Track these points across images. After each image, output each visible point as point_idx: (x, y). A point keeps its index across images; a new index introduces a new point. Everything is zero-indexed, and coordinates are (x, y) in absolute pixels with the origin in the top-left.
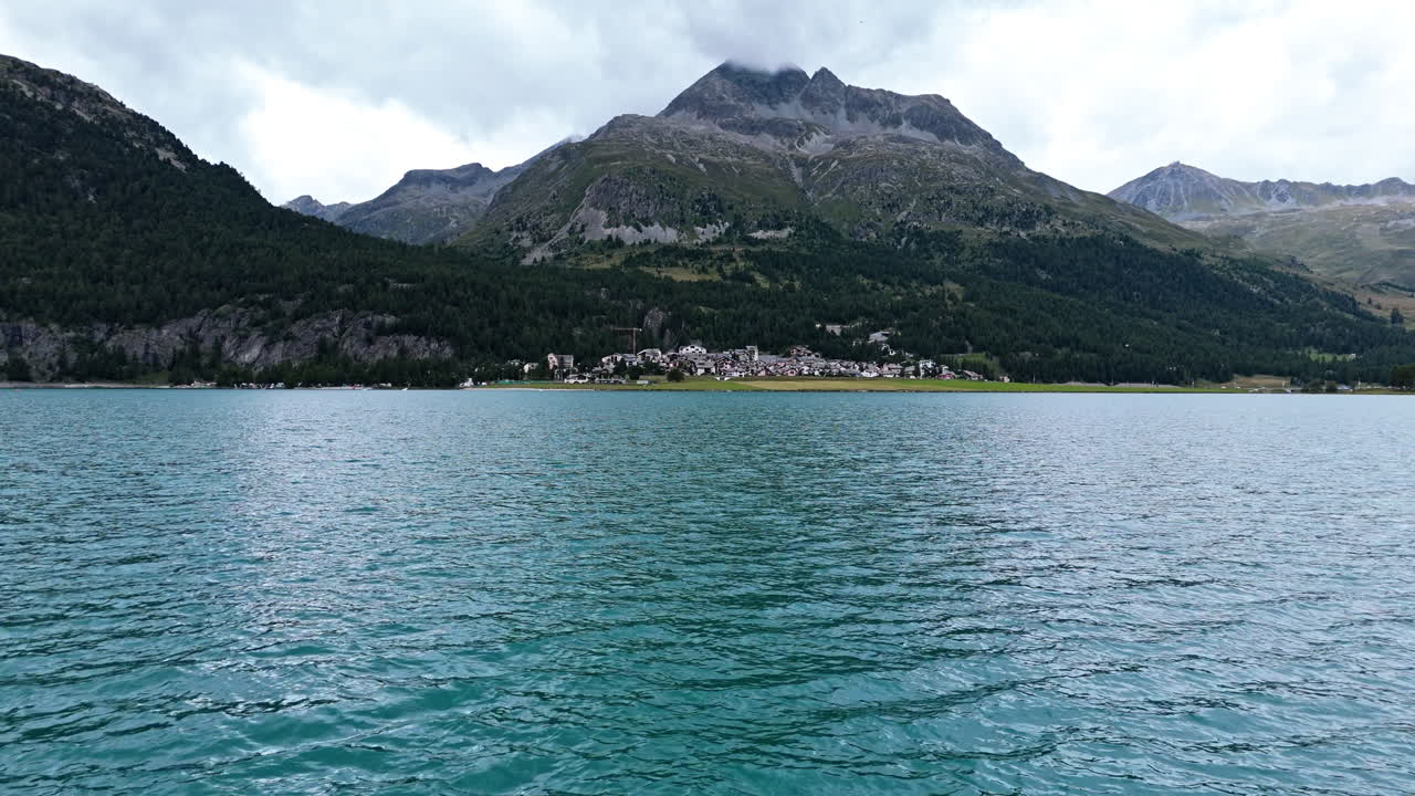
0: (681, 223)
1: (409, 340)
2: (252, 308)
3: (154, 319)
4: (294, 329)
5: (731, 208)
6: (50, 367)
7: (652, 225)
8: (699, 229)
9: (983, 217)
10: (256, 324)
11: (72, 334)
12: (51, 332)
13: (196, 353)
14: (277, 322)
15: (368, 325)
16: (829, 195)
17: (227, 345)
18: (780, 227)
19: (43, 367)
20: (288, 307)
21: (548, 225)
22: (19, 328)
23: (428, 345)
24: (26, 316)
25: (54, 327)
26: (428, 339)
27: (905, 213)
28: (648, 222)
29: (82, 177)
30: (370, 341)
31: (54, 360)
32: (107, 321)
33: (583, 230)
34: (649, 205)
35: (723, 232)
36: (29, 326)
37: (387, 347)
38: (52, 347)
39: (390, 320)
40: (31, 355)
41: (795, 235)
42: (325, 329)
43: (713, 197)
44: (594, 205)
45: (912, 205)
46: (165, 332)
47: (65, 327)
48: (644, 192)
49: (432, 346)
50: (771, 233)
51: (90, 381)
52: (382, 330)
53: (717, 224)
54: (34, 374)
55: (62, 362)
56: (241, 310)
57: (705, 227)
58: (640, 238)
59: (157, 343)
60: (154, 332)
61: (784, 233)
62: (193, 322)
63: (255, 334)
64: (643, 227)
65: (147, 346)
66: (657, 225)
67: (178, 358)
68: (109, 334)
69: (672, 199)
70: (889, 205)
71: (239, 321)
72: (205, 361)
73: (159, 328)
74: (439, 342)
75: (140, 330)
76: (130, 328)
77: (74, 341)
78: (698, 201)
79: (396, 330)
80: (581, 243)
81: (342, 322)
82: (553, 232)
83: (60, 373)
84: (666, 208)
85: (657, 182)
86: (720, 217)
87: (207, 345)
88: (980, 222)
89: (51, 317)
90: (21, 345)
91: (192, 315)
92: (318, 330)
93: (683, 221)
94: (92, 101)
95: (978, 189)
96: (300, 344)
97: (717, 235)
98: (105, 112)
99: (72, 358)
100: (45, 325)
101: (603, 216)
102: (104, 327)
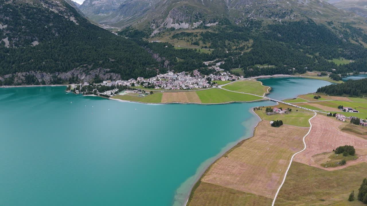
0: (190, 22)
1: (112, 74)
2: (83, 68)
3: (66, 71)
4: (91, 72)
5: (203, 17)
6: (49, 82)
7: (183, 23)
8: (194, 23)
9: (271, 15)
10: (83, 71)
11: (52, 75)
12: (48, 75)
13: (73, 78)
14: (88, 71)
15: (104, 71)
16: (233, 8)
17: (79, 76)
18: (214, 22)
19: (48, 82)
20: (90, 67)
21: (159, 22)
22: (43, 74)
23: (116, 75)
24: (44, 72)
25: (49, 74)
26: (116, 74)
27: (250, 14)
28: (182, 22)
29: (55, 30)
30: (104, 75)
31: (49, 80)
32: (58, 72)
33: (166, 25)
34: (183, 17)
35: (200, 24)
36: (44, 74)
37: (108, 76)
38: (49, 78)
39: (108, 70)
40: (45, 79)
41: (218, 24)
42: (97, 72)
43: (199, 14)
44: (170, 17)
45: (253, 12)
46: (68, 73)
47: (51, 74)
48: (182, 14)
49: (117, 75)
50: (212, 24)
51: (56, 84)
52: (107, 72)
53: (199, 22)
54: (46, 83)
55: (51, 81)
56: (81, 68)
57: (196, 23)
58: (180, 27)
59: (67, 76)
60: (66, 73)
61: (215, 24)
62: (73, 71)
63: (84, 73)
64: (181, 24)
65: (65, 76)
66: (184, 23)
67: (70, 79)
68: (59, 74)
69: (189, 15)
70: (247, 12)
71: (81, 71)
72: (75, 79)
73: (67, 73)
74: (118, 74)
75: (64, 73)
76: (62, 73)
77: (52, 76)
78: (195, 15)
79: (110, 72)
80: (165, 29)
81: (100, 70)
82: (160, 25)
83: (51, 83)
84: (187, 18)
85: (186, 10)
86: (200, 20)
87: (75, 76)
88: (270, 17)
89: (48, 71)
90: (44, 77)
91: (73, 69)
92: (95, 72)
93: (191, 21)
94: (57, 7)
95: (273, 6)
96: (92, 75)
97: (198, 25)
98: (59, 9)
99: (52, 80)
100: (47, 73)
101: (172, 20)
102: (57, 73)
